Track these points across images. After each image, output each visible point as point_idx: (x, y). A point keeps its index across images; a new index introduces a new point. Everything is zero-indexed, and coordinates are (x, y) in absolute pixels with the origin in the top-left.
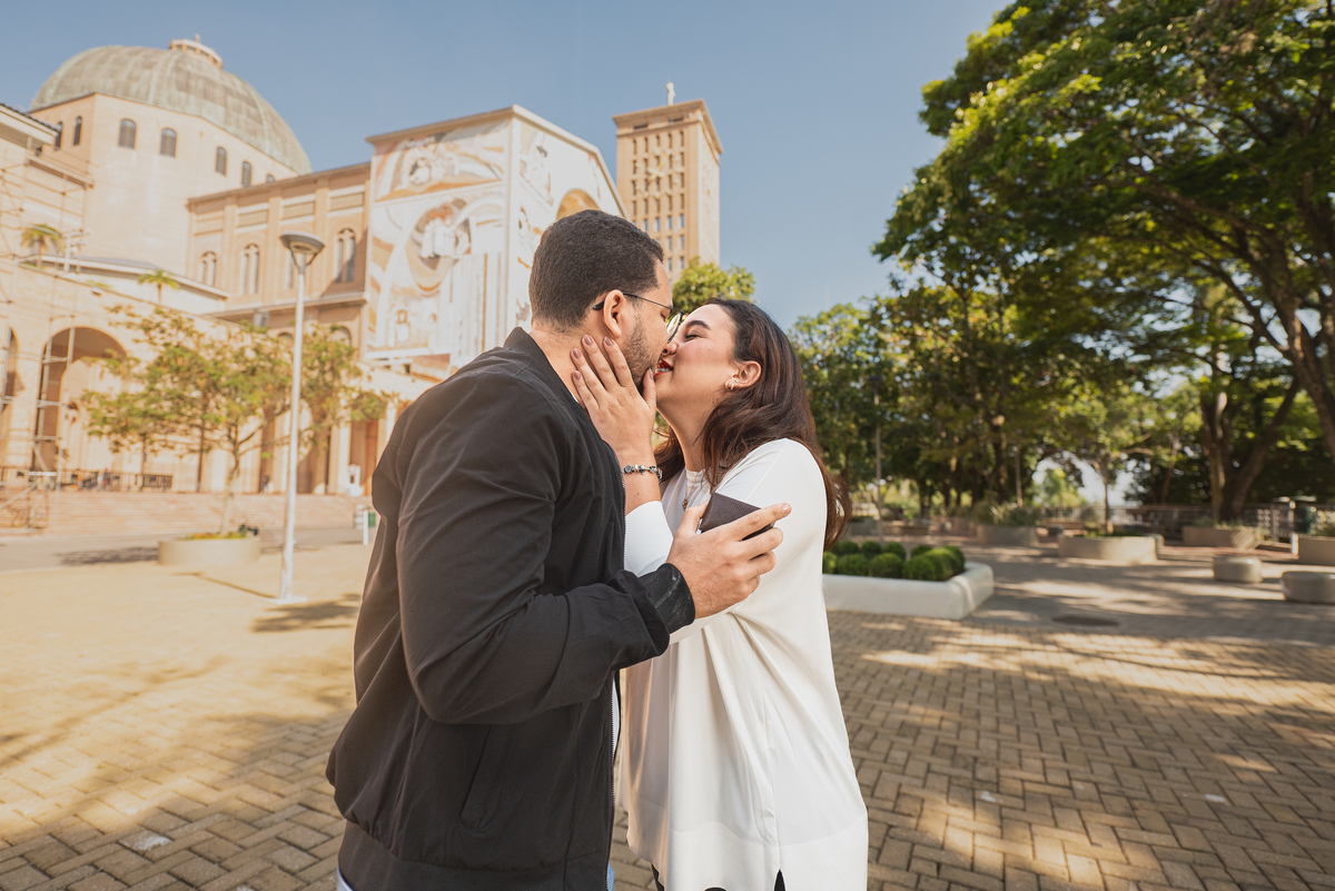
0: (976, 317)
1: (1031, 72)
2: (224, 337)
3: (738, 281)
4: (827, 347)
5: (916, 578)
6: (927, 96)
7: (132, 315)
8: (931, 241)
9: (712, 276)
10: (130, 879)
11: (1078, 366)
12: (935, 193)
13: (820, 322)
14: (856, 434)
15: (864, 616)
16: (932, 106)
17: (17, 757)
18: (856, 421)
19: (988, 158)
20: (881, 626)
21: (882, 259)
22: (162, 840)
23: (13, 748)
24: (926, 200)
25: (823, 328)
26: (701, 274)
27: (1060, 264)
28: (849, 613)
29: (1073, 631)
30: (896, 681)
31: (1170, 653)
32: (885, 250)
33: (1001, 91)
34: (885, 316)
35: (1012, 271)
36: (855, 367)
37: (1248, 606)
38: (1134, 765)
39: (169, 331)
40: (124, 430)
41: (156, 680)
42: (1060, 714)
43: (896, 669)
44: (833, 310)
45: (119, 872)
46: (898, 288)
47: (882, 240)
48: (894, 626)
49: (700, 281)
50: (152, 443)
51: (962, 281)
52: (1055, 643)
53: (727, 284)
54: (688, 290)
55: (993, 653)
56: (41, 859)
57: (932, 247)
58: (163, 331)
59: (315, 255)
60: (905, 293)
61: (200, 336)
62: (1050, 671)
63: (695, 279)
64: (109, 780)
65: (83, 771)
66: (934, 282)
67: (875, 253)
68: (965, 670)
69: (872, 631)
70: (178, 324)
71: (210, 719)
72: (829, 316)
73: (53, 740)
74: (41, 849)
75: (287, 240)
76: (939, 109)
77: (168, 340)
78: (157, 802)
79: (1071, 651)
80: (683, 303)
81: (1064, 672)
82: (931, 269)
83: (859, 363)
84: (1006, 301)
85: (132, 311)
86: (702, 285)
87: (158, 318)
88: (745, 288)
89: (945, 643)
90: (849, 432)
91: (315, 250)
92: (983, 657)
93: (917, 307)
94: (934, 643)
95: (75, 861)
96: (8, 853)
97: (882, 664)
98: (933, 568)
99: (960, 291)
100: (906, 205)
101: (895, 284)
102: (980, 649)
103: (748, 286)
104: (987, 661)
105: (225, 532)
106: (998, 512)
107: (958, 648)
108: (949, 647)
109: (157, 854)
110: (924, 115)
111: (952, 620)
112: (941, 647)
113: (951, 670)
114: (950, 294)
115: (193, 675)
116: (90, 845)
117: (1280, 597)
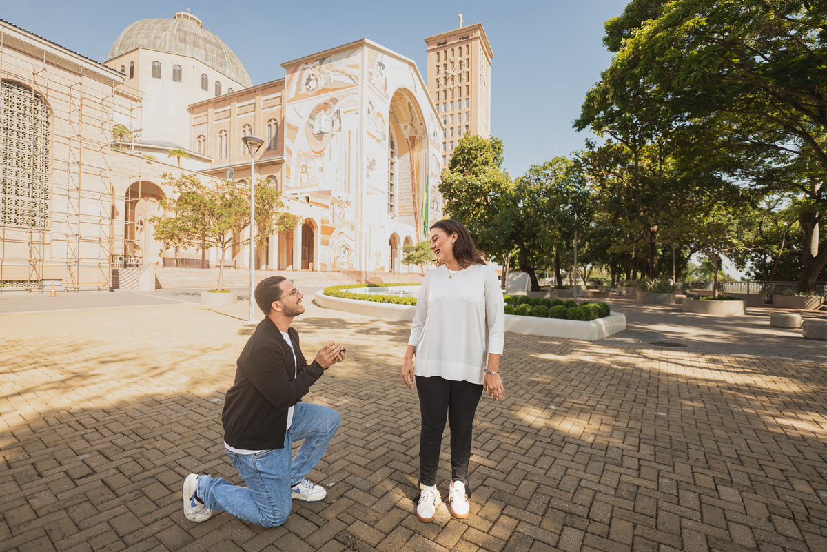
0: (645, 163)
1: (668, 14)
2: (215, 188)
3: (493, 146)
4: (548, 184)
5: (573, 319)
6: (607, 28)
7: (172, 179)
8: (611, 117)
9: (477, 143)
10: (212, 409)
11: (708, 193)
12: (605, 92)
13: (545, 169)
14: (559, 237)
15: (542, 338)
16: (611, 34)
17: (160, 374)
18: (560, 230)
19: (637, 71)
20: (548, 342)
21: (579, 130)
22: (220, 400)
23: (157, 371)
24: (601, 96)
25: (546, 172)
26: (471, 143)
27: (703, 127)
28: (534, 336)
29: (655, 349)
30: (540, 365)
31: (702, 360)
32: (580, 125)
33: (648, 27)
34: (583, 165)
35: (669, 133)
36: (565, 195)
37: (776, 340)
38: (634, 401)
39: (189, 186)
40: (172, 237)
41: (204, 351)
42: (615, 381)
43: (544, 361)
44: (553, 160)
45: (208, 407)
46: (591, 148)
47: (579, 118)
48: (556, 343)
49: (469, 147)
50: (184, 243)
51: (634, 140)
52: (639, 354)
53: (486, 148)
54: (463, 152)
55: (601, 356)
56: (181, 402)
57: (612, 121)
58: (186, 186)
59: (260, 147)
60: (596, 150)
61: (204, 188)
62: (627, 364)
63: (466, 145)
64: (196, 383)
65: (186, 379)
66: (616, 142)
67: (574, 127)
68: (580, 363)
69: (542, 344)
70: (193, 183)
71: (228, 365)
72: (551, 164)
73: (171, 369)
74: (179, 400)
75: (245, 140)
76: (615, 36)
77: (189, 191)
78: (215, 390)
79: (645, 357)
80: (460, 160)
81: (633, 365)
82: (614, 135)
83: (567, 193)
84: (665, 152)
85: (171, 176)
86: (471, 149)
87: (184, 180)
88: (497, 150)
89: (577, 351)
90: (555, 236)
91: (260, 144)
92: (594, 357)
93: (603, 159)
94: (572, 351)
95: (191, 404)
96: (169, 400)
97: (538, 358)
98: (584, 314)
99: (633, 147)
100: (590, 99)
101: (589, 145)
102: (595, 354)
103: (499, 149)
104: (595, 360)
105: (220, 289)
106: (651, 284)
107: (583, 353)
108: (579, 353)
109: (219, 403)
110: (606, 40)
111: (589, 341)
112: (575, 353)
113: (572, 362)
114: (627, 149)
115: (218, 350)
116: (195, 400)
117: (801, 335)
